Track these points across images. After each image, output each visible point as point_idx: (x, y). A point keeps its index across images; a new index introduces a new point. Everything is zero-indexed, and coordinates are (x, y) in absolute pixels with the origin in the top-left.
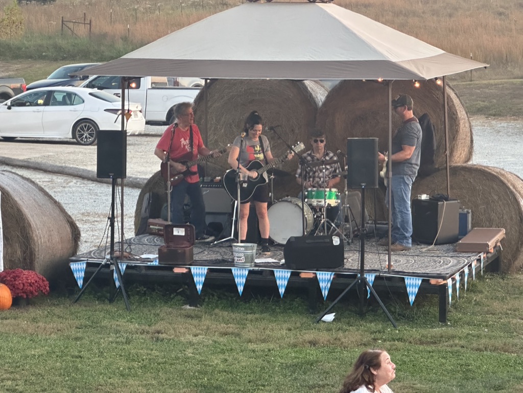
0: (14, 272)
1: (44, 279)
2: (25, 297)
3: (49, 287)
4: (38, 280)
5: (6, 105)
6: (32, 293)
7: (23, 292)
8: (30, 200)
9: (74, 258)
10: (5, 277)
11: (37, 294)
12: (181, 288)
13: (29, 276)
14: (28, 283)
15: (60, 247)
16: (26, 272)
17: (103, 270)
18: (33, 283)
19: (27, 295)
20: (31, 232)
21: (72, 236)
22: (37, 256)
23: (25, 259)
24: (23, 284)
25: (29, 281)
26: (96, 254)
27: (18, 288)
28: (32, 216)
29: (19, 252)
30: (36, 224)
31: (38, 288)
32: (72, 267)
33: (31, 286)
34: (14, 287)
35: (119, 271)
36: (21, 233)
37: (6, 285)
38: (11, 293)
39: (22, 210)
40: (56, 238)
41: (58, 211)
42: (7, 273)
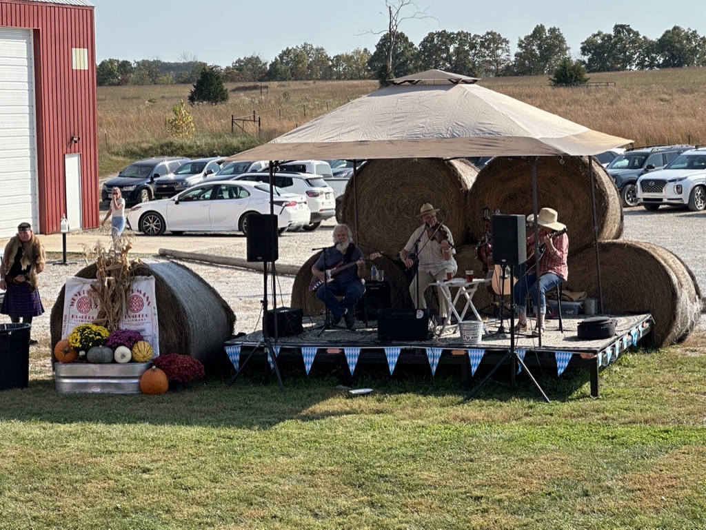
0: (169, 357)
1: (200, 363)
2: (181, 381)
3: (205, 371)
4: (193, 364)
5: (174, 200)
6: (187, 376)
7: (179, 376)
8: (184, 286)
9: (229, 342)
10: (161, 361)
11: (192, 377)
12: (334, 369)
13: (184, 361)
14: (184, 367)
15: (215, 331)
16: (181, 357)
17: (257, 353)
18: (189, 367)
19: (183, 379)
20: (185, 318)
21: (228, 321)
22: (192, 341)
23: (180, 344)
24: (179, 368)
25: (185, 365)
26: (251, 338)
27: (174, 373)
28: (187, 302)
29: (174, 338)
30: (191, 310)
31: (194, 372)
32: (227, 351)
33: (186, 370)
34: (170, 371)
35: (273, 354)
36: (176, 318)
37: (162, 369)
38: (167, 378)
39: (177, 297)
40: (211, 323)
41: (212, 297)
42: (163, 358)
